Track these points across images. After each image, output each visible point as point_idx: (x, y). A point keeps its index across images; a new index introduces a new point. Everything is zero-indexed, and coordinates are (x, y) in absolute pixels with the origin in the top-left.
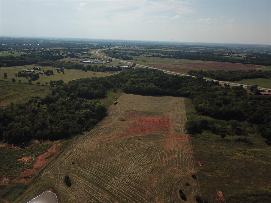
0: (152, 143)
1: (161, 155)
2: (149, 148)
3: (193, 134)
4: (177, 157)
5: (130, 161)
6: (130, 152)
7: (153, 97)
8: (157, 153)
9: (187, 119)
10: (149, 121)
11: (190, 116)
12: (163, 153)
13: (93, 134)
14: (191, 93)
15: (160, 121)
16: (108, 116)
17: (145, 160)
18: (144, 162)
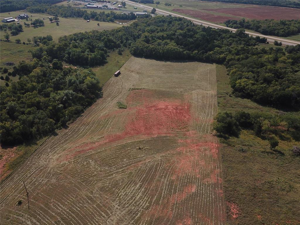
0: (158, 157)
1: (168, 186)
2: (150, 169)
3: (226, 138)
4: (195, 193)
5: (114, 201)
6: (119, 177)
7: (172, 63)
8: (163, 182)
9: (218, 106)
10: (160, 109)
11: (223, 98)
12: (173, 181)
13: (71, 133)
14: (227, 58)
15: (176, 109)
16: (101, 97)
17: (140, 198)
18: (138, 203)
